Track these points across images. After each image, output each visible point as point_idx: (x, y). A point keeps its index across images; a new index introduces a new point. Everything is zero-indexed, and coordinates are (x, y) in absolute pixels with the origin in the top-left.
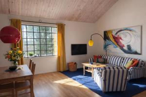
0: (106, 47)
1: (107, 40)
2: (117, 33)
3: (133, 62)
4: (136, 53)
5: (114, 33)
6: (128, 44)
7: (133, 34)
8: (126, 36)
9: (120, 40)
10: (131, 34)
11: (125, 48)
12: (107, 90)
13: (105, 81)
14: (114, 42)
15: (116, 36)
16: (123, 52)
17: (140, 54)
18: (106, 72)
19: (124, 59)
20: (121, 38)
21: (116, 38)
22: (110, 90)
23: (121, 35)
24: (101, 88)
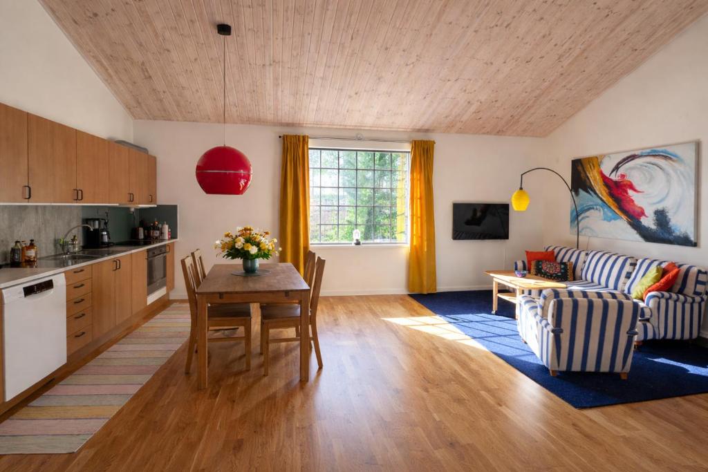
0: (576, 216)
1: (582, 192)
2: (617, 168)
3: (664, 272)
4: (685, 241)
5: (607, 168)
6: (660, 207)
7: (675, 171)
8: (651, 179)
9: (630, 192)
10: (671, 172)
11: (649, 222)
12: (563, 367)
13: (557, 332)
14: (606, 198)
15: (614, 177)
16: (637, 237)
17: (695, 245)
18: (559, 306)
19: (634, 265)
20: (631, 187)
21: (616, 183)
22: (576, 367)
23: (633, 173)
24: (538, 354)
